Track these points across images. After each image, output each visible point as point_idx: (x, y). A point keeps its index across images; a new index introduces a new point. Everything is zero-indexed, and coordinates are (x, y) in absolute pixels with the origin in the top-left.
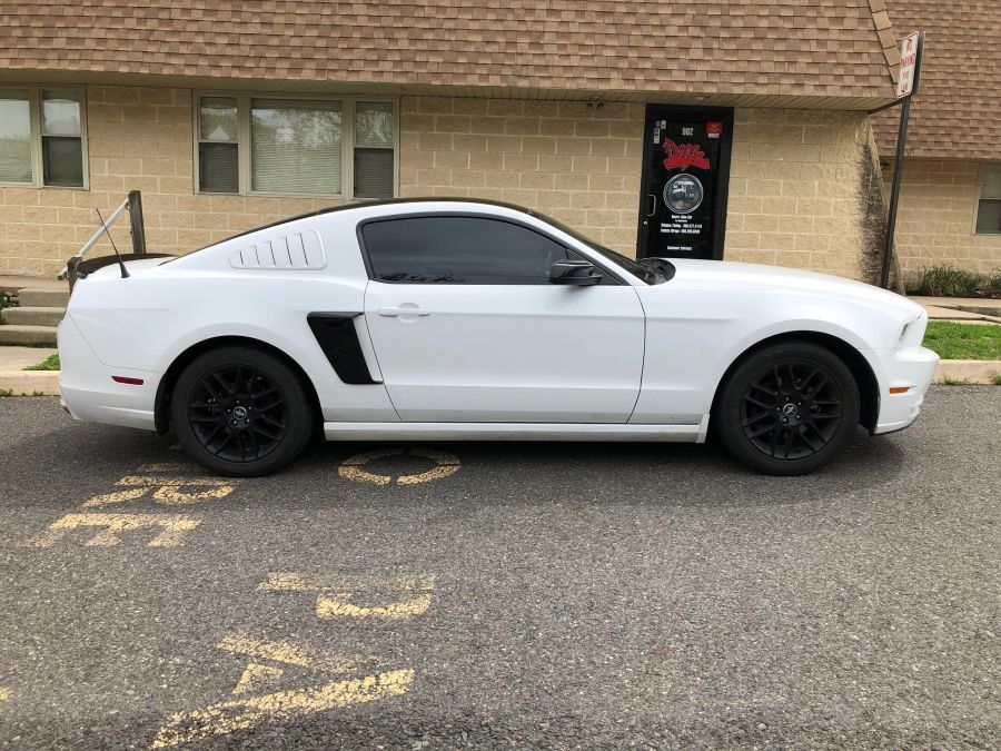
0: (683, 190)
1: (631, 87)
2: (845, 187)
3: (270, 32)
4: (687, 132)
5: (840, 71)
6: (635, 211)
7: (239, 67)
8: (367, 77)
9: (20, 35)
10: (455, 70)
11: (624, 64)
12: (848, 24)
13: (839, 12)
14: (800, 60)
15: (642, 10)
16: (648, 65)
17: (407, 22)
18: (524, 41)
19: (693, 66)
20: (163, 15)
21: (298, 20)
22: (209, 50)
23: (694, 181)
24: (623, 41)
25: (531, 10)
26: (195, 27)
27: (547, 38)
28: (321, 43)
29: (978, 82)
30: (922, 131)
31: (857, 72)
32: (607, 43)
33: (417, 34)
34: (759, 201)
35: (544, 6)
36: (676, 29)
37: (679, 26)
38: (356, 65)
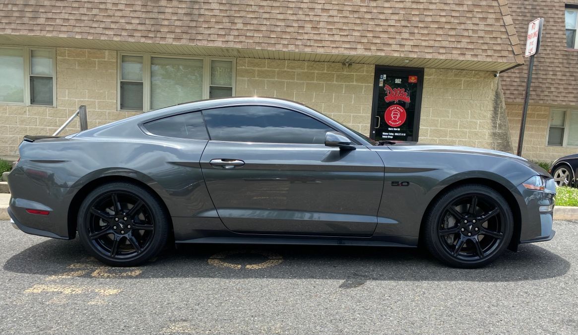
1: (368, 53)
2: (485, 114)
3: (163, 17)
4: (398, 81)
5: (485, 47)
6: (369, 125)
7: (145, 37)
8: (219, 44)
9: (18, 16)
10: (269, 42)
11: (365, 40)
12: (489, 22)
13: (484, 15)
14: (463, 40)
15: (375, 11)
16: (378, 41)
17: (242, 14)
18: (309, 25)
19: (404, 42)
20: (102, 6)
21: (180, 11)
22: (128, 27)
24: (365, 27)
25: (313, 9)
26: (120, 14)
27: (322, 25)
28: (194, 24)
29: (550, 63)
30: (520, 88)
31: (495, 48)
32: (356, 28)
33: (248, 21)
34: (437, 120)
35: (320, 7)
36: (394, 21)
37: (396, 20)
38: (212, 37)
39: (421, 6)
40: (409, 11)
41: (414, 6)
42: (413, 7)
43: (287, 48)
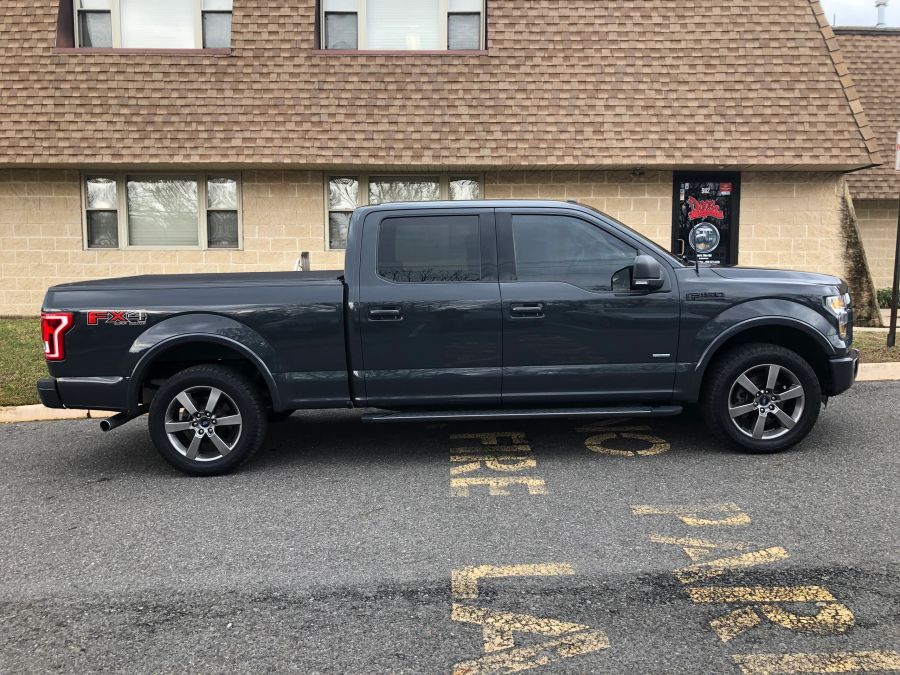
0: (704, 235)
1: (671, 162)
2: (828, 229)
3: (396, 129)
4: (705, 191)
5: (828, 145)
7: (374, 156)
8: (472, 161)
9: (206, 137)
10: (538, 153)
11: (665, 145)
12: (831, 110)
13: (824, 102)
14: (798, 137)
15: (676, 104)
16: (684, 145)
17: (500, 119)
18: (589, 130)
19: (717, 145)
20: (315, 119)
21: (417, 120)
22: (351, 144)
23: (711, 227)
24: (664, 127)
25: (592, 107)
26: (338, 127)
27: (606, 127)
28: (436, 136)
30: (864, 178)
31: (842, 145)
32: (652, 129)
33: (507, 128)
35: (602, 103)
36: (702, 117)
37: (705, 115)
38: (463, 152)
39: (737, 95)
40: (721, 102)
41: (728, 95)
42: (726, 96)
43: (563, 160)
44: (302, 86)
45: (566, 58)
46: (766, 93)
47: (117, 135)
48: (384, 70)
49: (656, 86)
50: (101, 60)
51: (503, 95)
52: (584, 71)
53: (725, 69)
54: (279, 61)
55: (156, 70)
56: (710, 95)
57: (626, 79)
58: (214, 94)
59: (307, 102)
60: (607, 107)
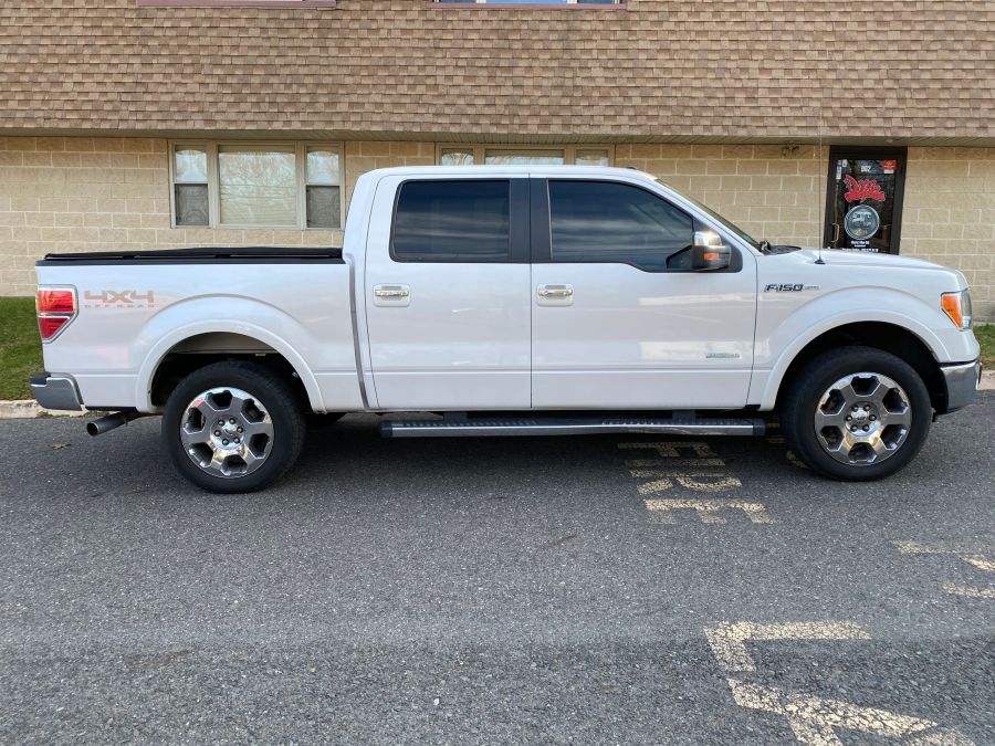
0: (861, 219)
1: (836, 134)
3: (521, 93)
4: (865, 168)
6: (820, 238)
7: (496, 124)
8: (607, 130)
9: (308, 101)
10: (682, 122)
11: (828, 114)
14: (983, 106)
15: (842, 67)
16: (849, 114)
18: (741, 96)
19: (889, 114)
20: (430, 81)
21: (545, 83)
22: (471, 111)
23: (870, 210)
24: (827, 93)
25: (745, 70)
26: (456, 91)
27: (761, 93)
28: (566, 102)
32: (814, 96)
33: (648, 92)
34: (929, 227)
35: (756, 65)
36: (872, 82)
37: (875, 80)
38: (597, 120)
39: (913, 57)
40: (895, 65)
41: (903, 57)
42: (901, 58)
43: (711, 130)
44: (415, 43)
45: (716, 13)
46: (947, 55)
47: (210, 99)
48: (508, 26)
49: (819, 46)
50: (192, 13)
51: (643, 56)
52: (737, 29)
53: (899, 26)
54: (390, 15)
55: (252, 25)
56: (881, 57)
57: (784, 37)
58: (317, 52)
59: (421, 63)
60: (762, 70)
